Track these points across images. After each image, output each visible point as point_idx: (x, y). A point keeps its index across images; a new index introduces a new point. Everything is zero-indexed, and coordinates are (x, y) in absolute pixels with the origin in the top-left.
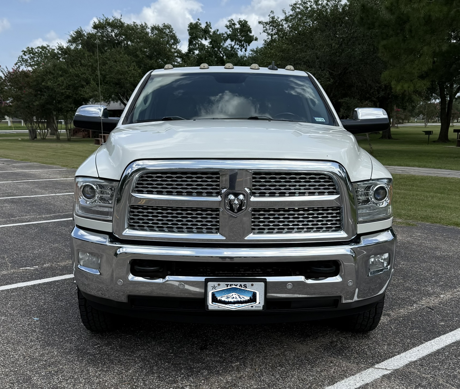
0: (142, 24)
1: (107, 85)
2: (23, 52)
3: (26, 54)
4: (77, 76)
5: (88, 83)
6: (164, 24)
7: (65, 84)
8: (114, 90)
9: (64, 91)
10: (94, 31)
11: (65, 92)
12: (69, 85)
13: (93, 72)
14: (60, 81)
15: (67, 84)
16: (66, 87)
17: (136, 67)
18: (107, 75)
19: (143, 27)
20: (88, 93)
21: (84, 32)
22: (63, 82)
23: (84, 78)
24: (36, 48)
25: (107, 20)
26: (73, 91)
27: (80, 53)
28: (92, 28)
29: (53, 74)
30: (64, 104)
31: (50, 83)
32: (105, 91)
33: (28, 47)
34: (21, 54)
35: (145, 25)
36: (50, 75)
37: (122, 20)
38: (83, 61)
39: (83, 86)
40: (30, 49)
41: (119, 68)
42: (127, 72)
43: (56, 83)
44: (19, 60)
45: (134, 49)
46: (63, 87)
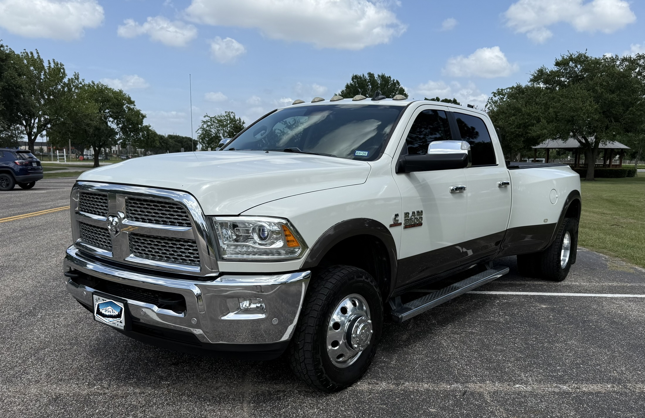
0: (612, 57)
1: (559, 122)
2: (493, 94)
3: (496, 95)
4: (529, 115)
5: (539, 121)
6: (638, 54)
7: (516, 123)
8: (565, 127)
9: (513, 130)
10: (555, 69)
11: (515, 131)
12: (520, 124)
13: (546, 110)
14: (511, 120)
15: (518, 123)
16: (517, 126)
17: (593, 103)
18: (559, 112)
19: (613, 59)
20: (536, 132)
21: (547, 70)
22: (514, 121)
23: (536, 116)
24: (505, 89)
25: (571, 56)
26: (524, 130)
27: (537, 91)
28: (555, 65)
29: (506, 114)
30: (513, 143)
31: (501, 123)
32: (555, 129)
33: (499, 89)
34: (492, 95)
35: (616, 57)
36: (502, 115)
37: (587, 55)
38: (537, 100)
39: (533, 125)
40: (500, 91)
41: (572, 105)
42: (581, 108)
43: (507, 122)
44: (488, 102)
45: (595, 83)
46: (513, 126)
